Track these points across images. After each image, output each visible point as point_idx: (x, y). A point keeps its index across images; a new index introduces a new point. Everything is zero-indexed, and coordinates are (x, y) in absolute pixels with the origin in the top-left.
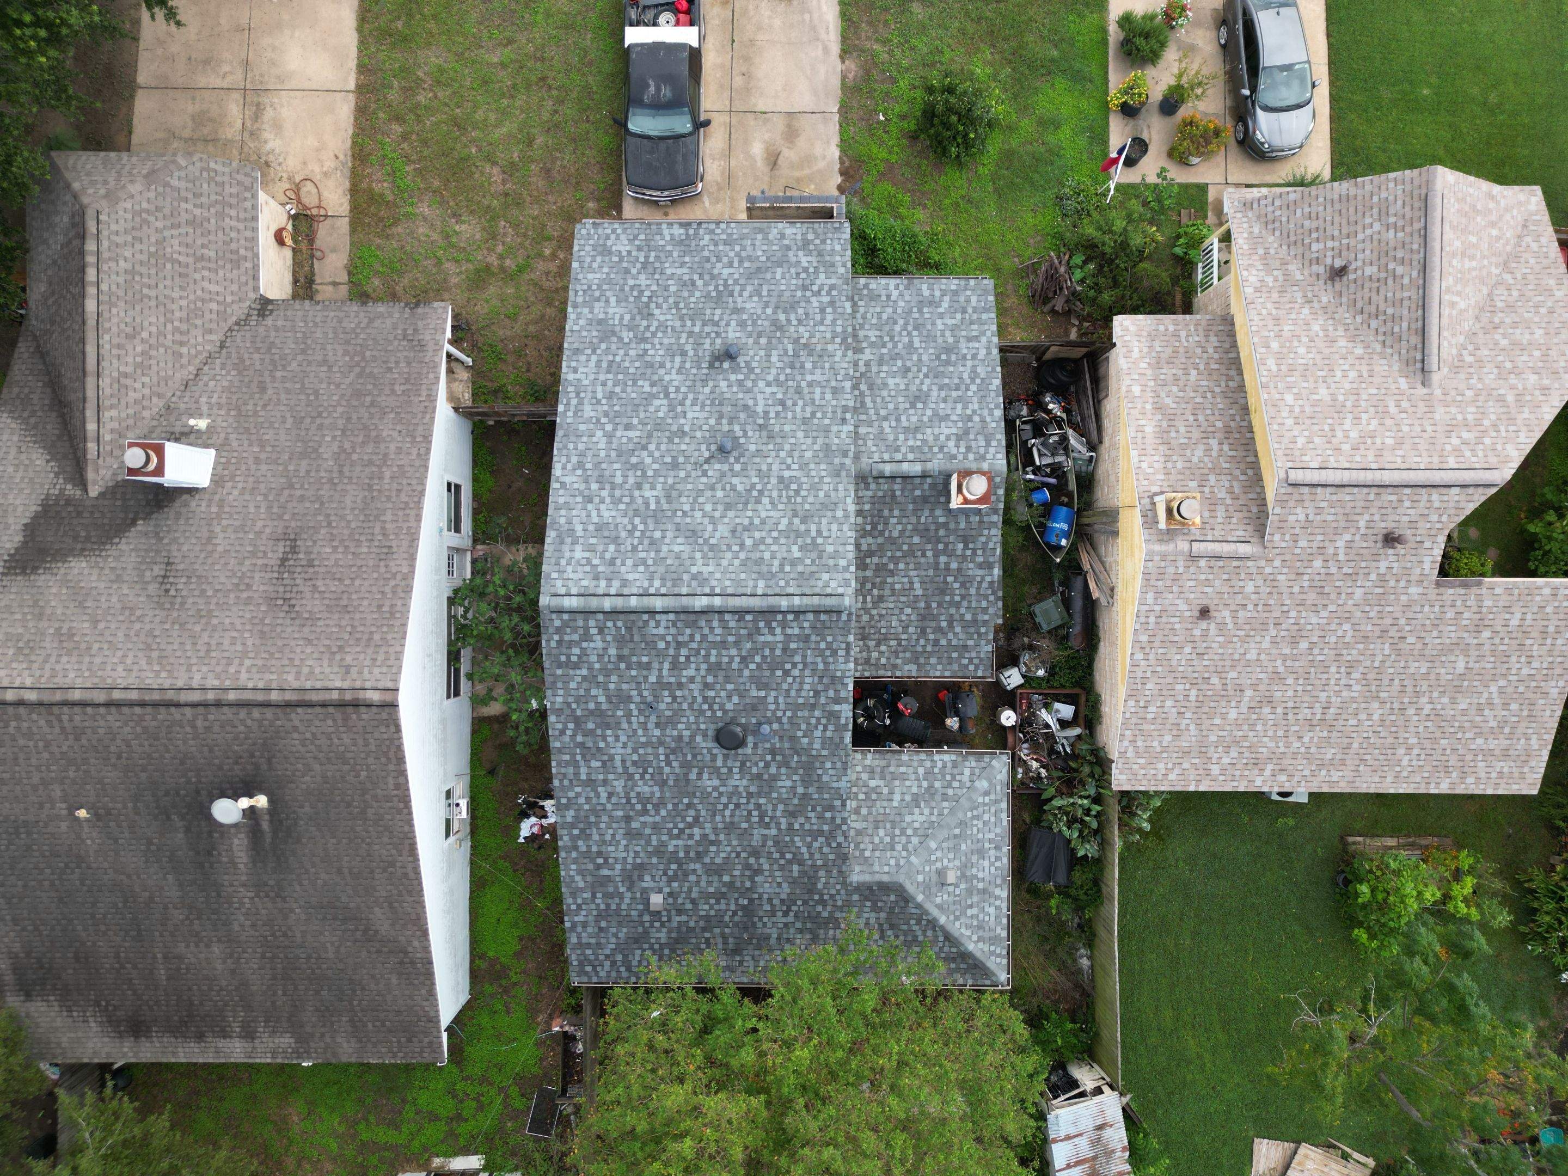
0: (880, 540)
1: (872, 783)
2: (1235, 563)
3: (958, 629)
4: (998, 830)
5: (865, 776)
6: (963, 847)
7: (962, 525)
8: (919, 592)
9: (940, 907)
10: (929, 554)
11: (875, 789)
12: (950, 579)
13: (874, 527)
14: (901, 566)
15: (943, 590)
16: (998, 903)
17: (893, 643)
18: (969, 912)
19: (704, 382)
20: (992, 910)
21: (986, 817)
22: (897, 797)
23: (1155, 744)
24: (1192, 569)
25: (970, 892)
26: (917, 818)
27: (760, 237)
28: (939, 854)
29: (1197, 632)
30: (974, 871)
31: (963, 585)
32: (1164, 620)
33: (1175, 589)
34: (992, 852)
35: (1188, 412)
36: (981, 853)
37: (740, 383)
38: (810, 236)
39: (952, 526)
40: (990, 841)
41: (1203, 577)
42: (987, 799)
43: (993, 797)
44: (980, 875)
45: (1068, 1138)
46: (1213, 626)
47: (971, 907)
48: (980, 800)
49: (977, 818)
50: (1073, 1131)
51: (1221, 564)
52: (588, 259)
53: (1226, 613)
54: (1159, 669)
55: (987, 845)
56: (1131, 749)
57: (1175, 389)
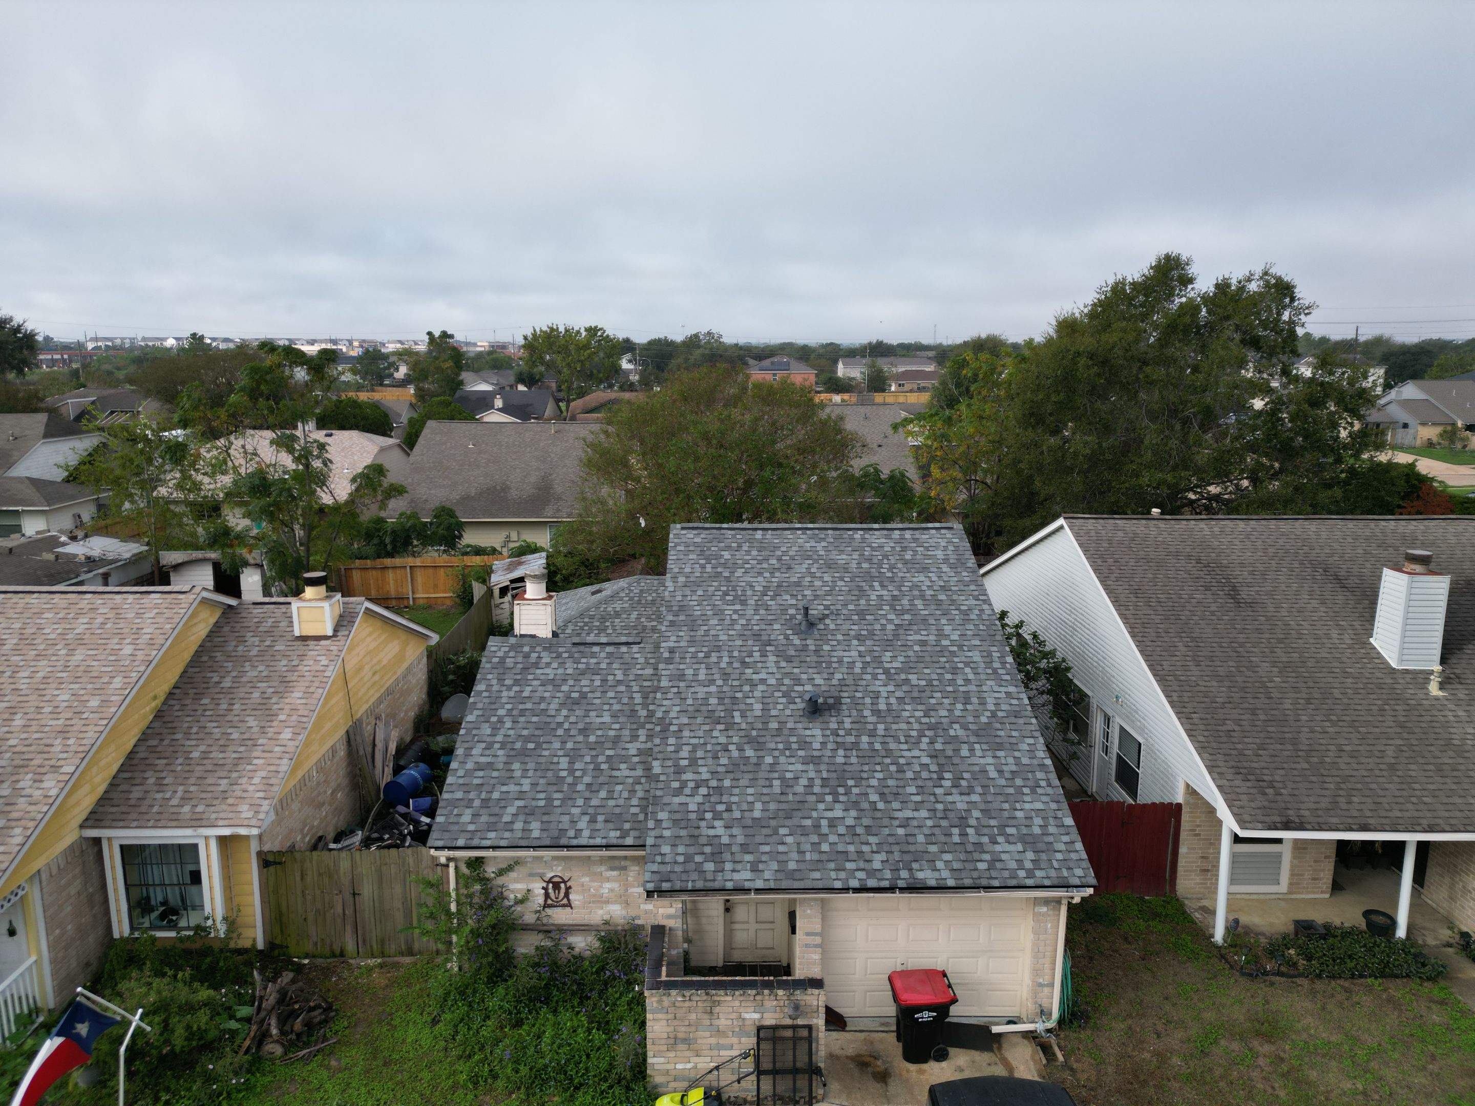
19: (842, 683)
27: (792, 865)
37: (798, 681)
38: (710, 866)
52: (1052, 829)
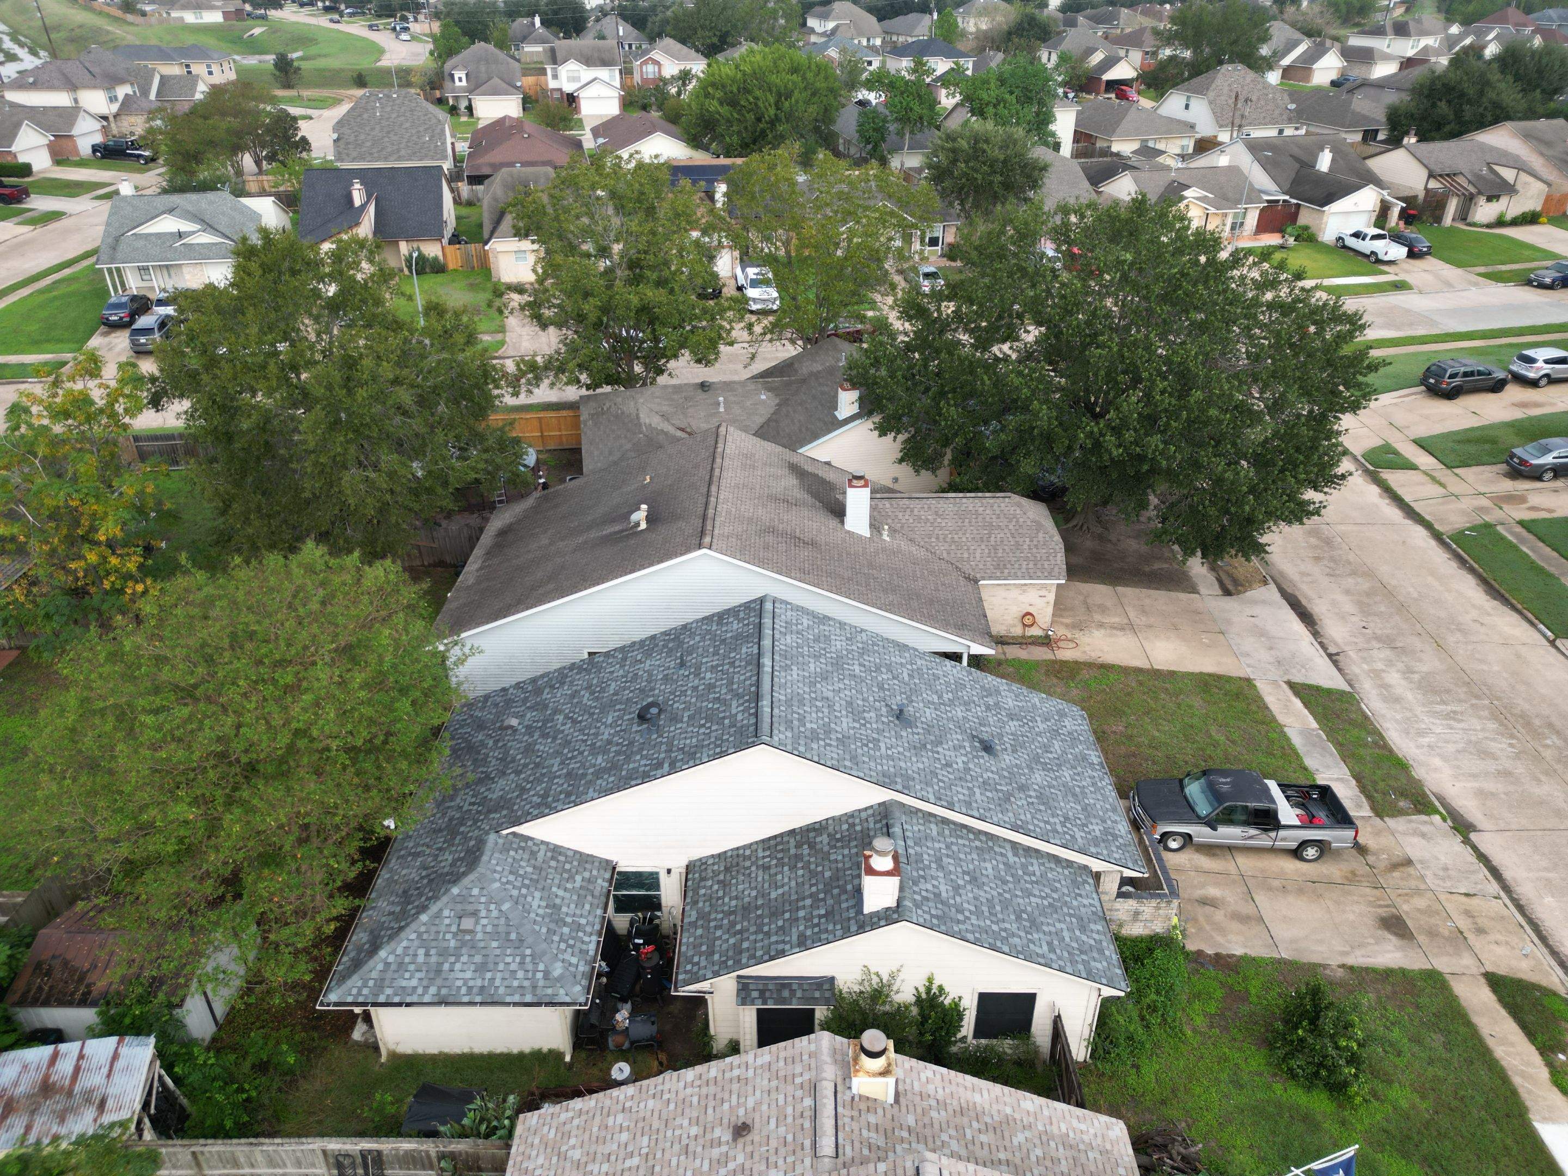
0: (826, 849)
1: (578, 878)
2: (807, 1143)
3: (732, 941)
4: (501, 991)
5: (587, 875)
6: (495, 944)
7: (844, 905)
8: (773, 895)
9: (438, 915)
10: (814, 889)
11: (571, 878)
12: (787, 915)
13: (838, 840)
14: (800, 872)
15: (774, 914)
16: (420, 991)
17: (721, 893)
18: (421, 952)
19: (959, 728)
20: (414, 982)
21: (520, 974)
22: (561, 893)
23: (573, 1141)
24: (799, 1093)
25: (444, 953)
26: (536, 901)
28: (495, 913)
29: (717, 1132)
30: (464, 959)
31: (782, 928)
32: (735, 1086)
33: (774, 1083)
34: (479, 983)
35: (1010, 1157)
36: (481, 968)
37: (962, 747)
39: (844, 897)
40: (492, 980)
41: (789, 1110)
42: (540, 975)
43: (541, 983)
44: (458, 966)
45: (115, 1056)
46: (724, 1148)
47: (427, 955)
48: (541, 967)
49: (522, 963)
50: (119, 1064)
51: (807, 1125)
52: (1051, 704)
53: (740, 1159)
54: (672, 1106)
55: (489, 975)
56: (570, 1114)
57: (1039, 1152)
